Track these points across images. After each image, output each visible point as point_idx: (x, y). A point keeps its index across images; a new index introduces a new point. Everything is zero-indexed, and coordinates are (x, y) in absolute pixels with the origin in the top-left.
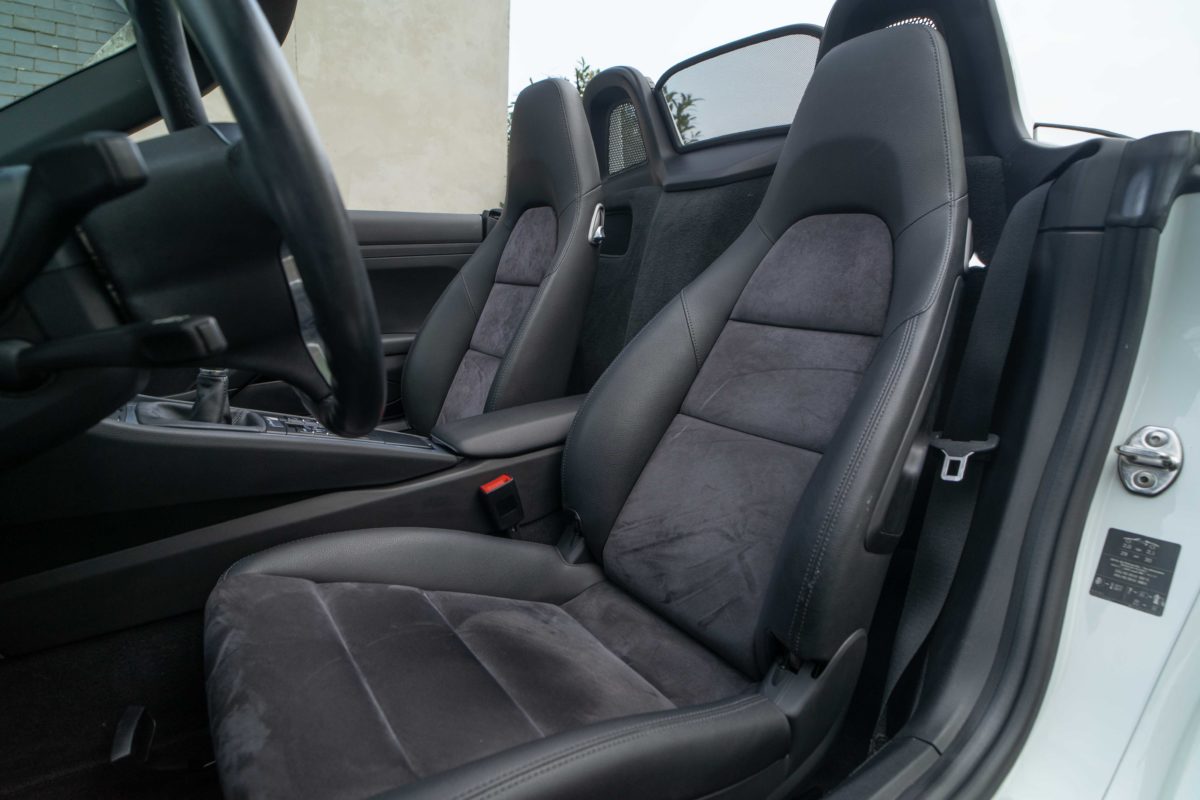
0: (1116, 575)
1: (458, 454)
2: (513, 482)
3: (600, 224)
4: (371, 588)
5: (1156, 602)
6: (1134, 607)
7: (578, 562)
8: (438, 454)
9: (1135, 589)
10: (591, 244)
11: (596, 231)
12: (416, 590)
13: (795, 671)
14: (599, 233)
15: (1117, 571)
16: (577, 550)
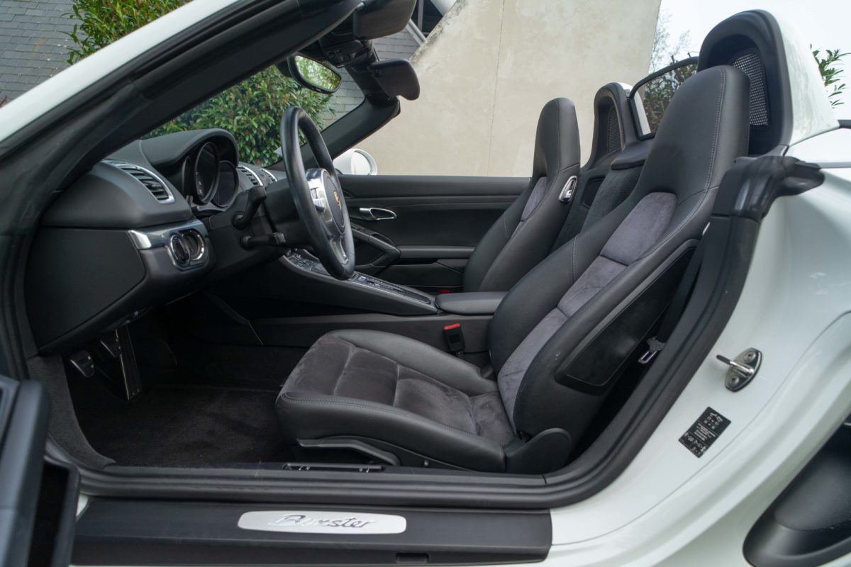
0: (695, 433)
1: (440, 309)
2: (460, 327)
3: (570, 189)
4: (374, 354)
5: (702, 450)
6: (692, 451)
7: (487, 378)
8: (432, 307)
9: (699, 442)
10: (560, 201)
11: (567, 193)
12: (395, 363)
13: (521, 438)
14: (568, 195)
15: (697, 431)
16: (489, 373)
